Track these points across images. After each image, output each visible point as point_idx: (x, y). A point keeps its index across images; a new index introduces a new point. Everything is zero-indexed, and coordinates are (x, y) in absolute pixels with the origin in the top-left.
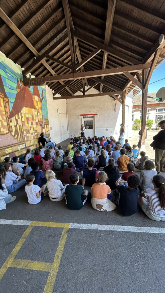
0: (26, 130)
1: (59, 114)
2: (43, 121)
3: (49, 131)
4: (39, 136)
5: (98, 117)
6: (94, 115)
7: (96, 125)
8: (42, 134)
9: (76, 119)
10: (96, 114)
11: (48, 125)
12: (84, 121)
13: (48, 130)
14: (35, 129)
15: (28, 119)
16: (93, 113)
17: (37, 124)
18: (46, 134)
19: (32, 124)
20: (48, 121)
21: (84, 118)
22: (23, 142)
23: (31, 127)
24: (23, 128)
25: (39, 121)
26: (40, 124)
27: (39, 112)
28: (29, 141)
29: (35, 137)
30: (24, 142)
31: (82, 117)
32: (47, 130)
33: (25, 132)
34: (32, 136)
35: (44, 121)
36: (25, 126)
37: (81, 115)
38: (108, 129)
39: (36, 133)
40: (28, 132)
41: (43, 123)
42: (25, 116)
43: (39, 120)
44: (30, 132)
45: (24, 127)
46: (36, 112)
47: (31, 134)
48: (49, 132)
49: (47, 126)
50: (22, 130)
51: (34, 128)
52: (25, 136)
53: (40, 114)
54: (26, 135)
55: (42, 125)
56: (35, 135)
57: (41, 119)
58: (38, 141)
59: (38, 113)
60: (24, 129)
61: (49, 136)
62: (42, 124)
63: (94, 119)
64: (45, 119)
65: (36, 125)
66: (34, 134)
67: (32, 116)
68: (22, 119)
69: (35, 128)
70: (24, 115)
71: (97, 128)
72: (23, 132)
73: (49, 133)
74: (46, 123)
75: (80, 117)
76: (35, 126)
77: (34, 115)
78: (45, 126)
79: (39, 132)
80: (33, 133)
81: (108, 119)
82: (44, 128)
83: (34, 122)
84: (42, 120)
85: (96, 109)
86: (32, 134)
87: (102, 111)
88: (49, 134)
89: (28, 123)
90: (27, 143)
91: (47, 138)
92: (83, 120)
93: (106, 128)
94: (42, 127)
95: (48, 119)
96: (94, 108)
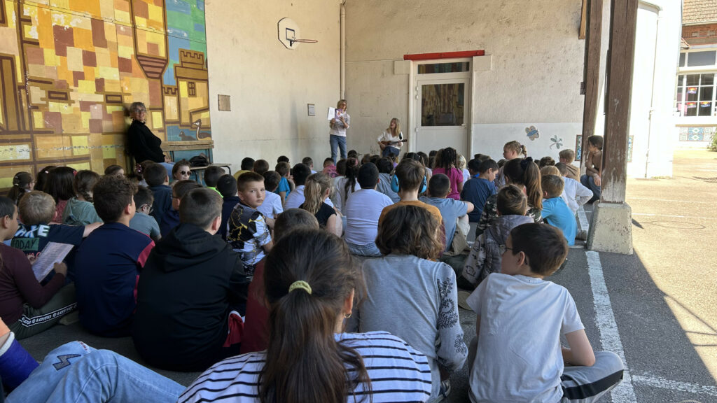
0: (51, 83)
1: (288, 43)
2: (166, 61)
3: (207, 109)
6: (471, 54)
10: (482, 53)
11: (199, 86)
12: (423, 86)
13: (202, 106)
14: (108, 88)
15: (63, 38)
16: (464, 48)
17: (124, 65)
18: (185, 121)
19: (90, 59)
20: (204, 64)
21: (421, 70)
22: (14, 133)
23: (78, 76)
24: (25, 69)
25: (138, 56)
26: (146, 72)
27: (146, 15)
28: (63, 135)
29: (107, 125)
30: (28, 136)
31: (413, 66)
32: (194, 103)
33: (37, 94)
34: (85, 117)
35: (174, 61)
36: (42, 62)
37: (407, 58)
39: (114, 108)
40: (59, 93)
41: (170, 67)
42: (46, 18)
43: (143, 50)
44: (72, 96)
45: (30, 67)
47: (77, 105)
49: (192, 88)
50: (20, 79)
51: (100, 84)
52: (36, 108)
53: (150, 23)
54: (47, 105)
55: (160, 78)
56: (108, 117)
57: (153, 47)
60: (33, 71)
61: (207, 134)
62: (158, 70)
64: (184, 53)
65: (117, 69)
66: (96, 108)
68: (26, 27)
69: (112, 82)
70: (41, 14)
72: (24, 87)
73: (209, 119)
74: (190, 73)
76: (109, 72)
77: (107, 25)
78: (183, 86)
80: (93, 103)
82: (175, 92)
83: (101, 54)
84: (162, 54)
85: (483, 25)
86: (85, 106)
88: (208, 128)
89: (61, 51)
90: (41, 142)
92: (418, 81)
93: (528, 126)
94: (162, 87)
95: (202, 55)
96: (472, 24)
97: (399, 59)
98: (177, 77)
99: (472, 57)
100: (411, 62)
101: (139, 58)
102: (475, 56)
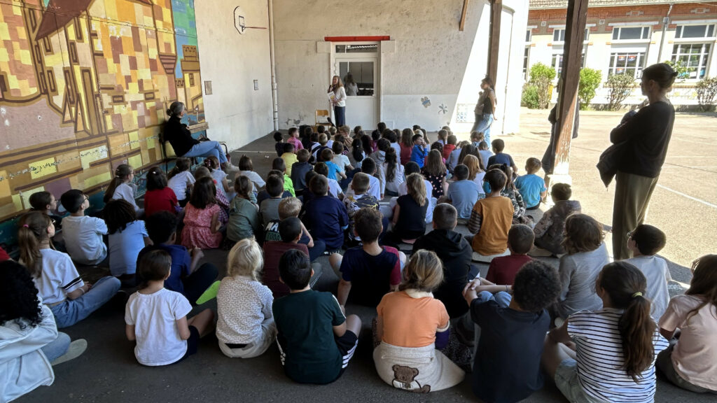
0: (113, 89)
1: (240, 29)
2: (175, 57)
3: (201, 96)
4: (163, 116)
5: (394, 51)
6: (380, 39)
7: (386, 79)
8: (175, 109)
9: (307, 53)
10: (388, 38)
11: (196, 75)
12: (340, 63)
13: (198, 93)
14: (147, 88)
15: (117, 45)
16: (374, 34)
17: (153, 66)
18: (190, 107)
19: (133, 64)
20: (197, 56)
21: (338, 50)
22: (97, 136)
23: (128, 79)
24: (97, 79)
25: (160, 55)
26: (165, 69)
27: (161, 19)
28: (124, 133)
29: (148, 120)
30: (104, 138)
31: (333, 45)
32: (194, 92)
33: (106, 99)
34: (135, 114)
35: (181, 57)
36: (107, 72)
37: (327, 39)
38: (429, 97)
39: (150, 104)
40: (119, 99)
41: (179, 62)
42: (105, 30)
43: (163, 50)
44: (128, 98)
45: (100, 76)
46: (151, 19)
47: (129, 105)
48: (200, 101)
49: (192, 79)
50: (96, 90)
51: (141, 83)
52: (107, 112)
53: (165, 25)
54: (113, 109)
55: (173, 73)
56: (148, 112)
57: (167, 45)
58: (160, 135)
59: (159, 23)
60: (103, 83)
61: (202, 117)
62: (172, 66)
63: (379, 56)
64: (186, 48)
65: (149, 70)
66: (140, 106)
67: (135, 30)
68: (95, 40)
69: (148, 81)
70: (102, 27)
71: (388, 93)
72: (98, 95)
73: (202, 104)
74: (190, 66)
75: (323, 46)
76: (144, 73)
77: (142, 31)
78: (187, 76)
79: (162, 100)
80: (138, 102)
81: (433, 60)
82: (182, 83)
83: (140, 57)
84: (173, 52)
85: (388, 15)
86: (134, 105)
87: (409, 25)
88: (203, 111)
89: (117, 60)
90: (114, 141)
91: (194, 126)
92: (336, 59)
93: (423, 96)
94: (176, 81)
95: (195, 48)
96: (380, 14)
97: (321, 41)
98: (183, 70)
100: (331, 43)
101: (161, 57)
102: (383, 40)
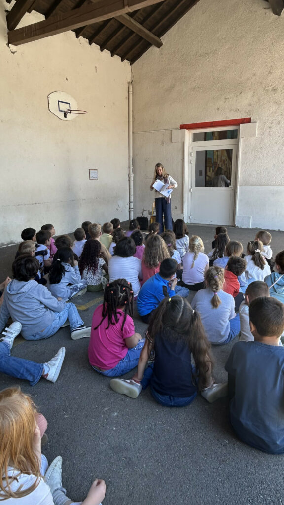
5: (255, 135)
6: (238, 122)
7: (243, 169)
9: (163, 142)
10: (248, 121)
12: (196, 152)
16: (232, 117)
21: (196, 138)
31: (188, 134)
37: (183, 127)
63: (238, 141)
71: (246, 183)
75: (178, 134)
85: (250, 94)
87: (276, 102)
92: (193, 147)
96: (241, 93)
97: (175, 129)
99: (239, 125)
100: (186, 130)
102: (242, 123)
